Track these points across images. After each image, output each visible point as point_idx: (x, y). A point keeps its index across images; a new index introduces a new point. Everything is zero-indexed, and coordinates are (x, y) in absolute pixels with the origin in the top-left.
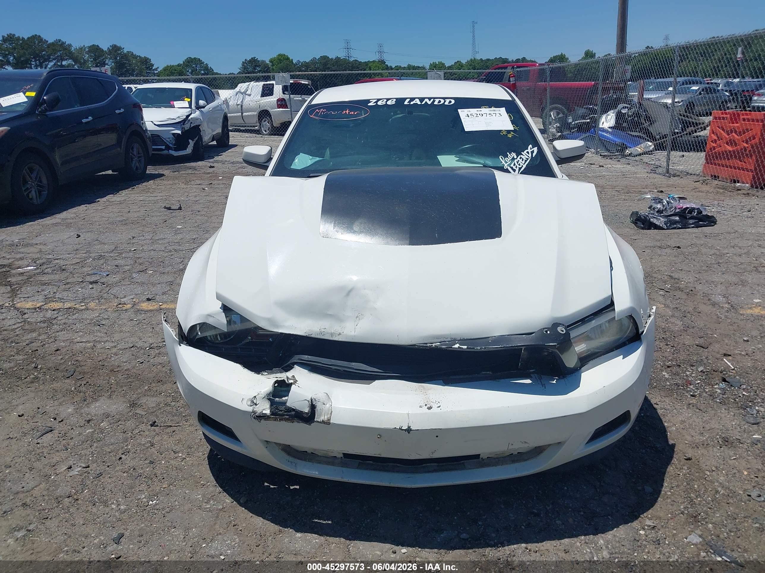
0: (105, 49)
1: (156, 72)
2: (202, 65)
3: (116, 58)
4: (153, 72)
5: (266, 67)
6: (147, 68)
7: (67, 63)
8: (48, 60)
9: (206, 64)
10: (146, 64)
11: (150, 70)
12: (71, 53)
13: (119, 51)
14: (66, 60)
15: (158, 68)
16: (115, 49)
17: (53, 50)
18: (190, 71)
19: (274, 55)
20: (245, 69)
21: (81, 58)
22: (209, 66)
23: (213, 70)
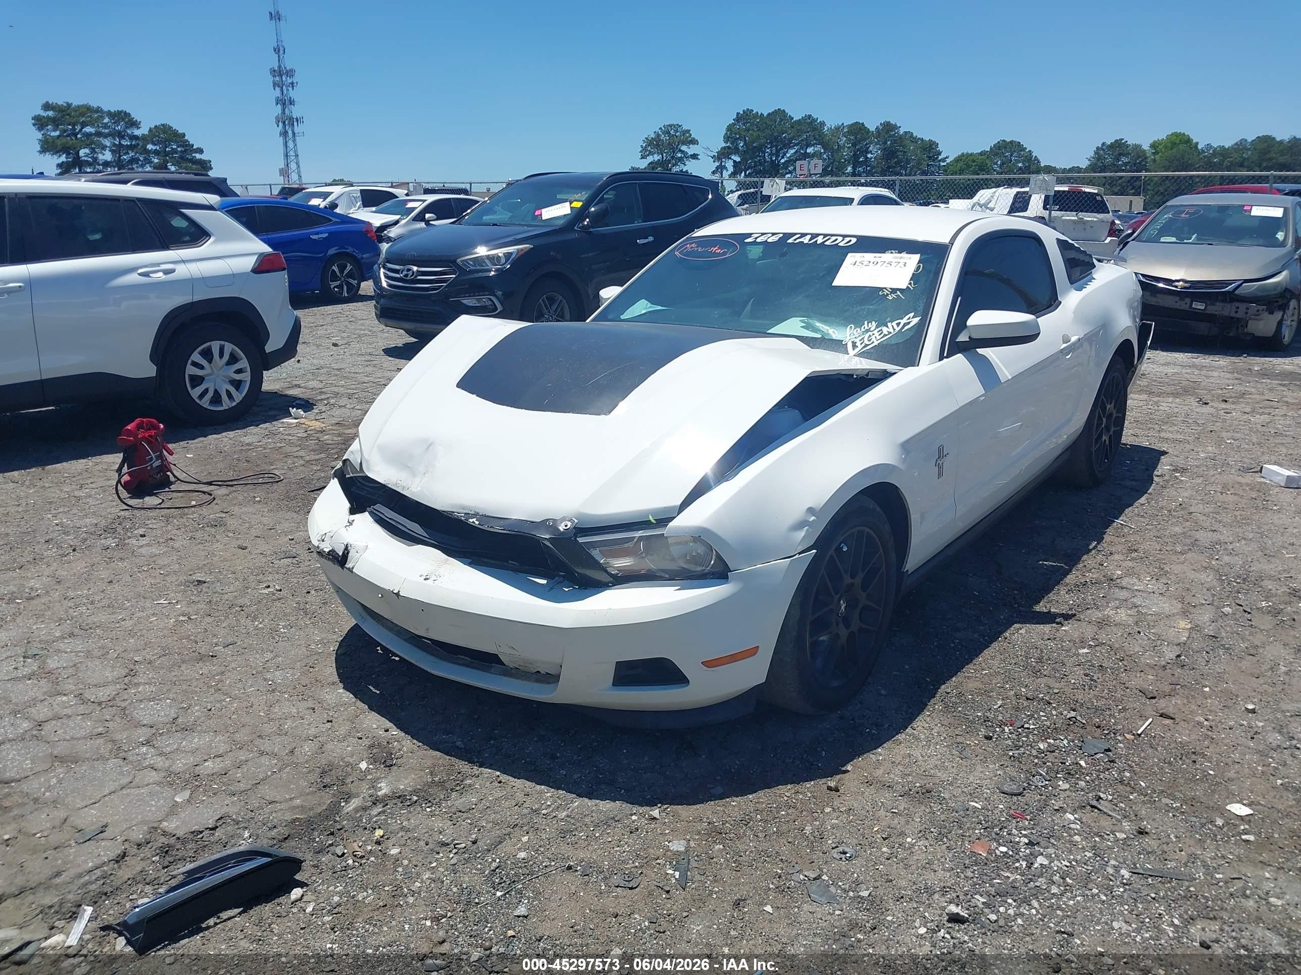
0: (872, 128)
1: (942, 164)
2: (1022, 153)
3: (885, 143)
4: (937, 164)
5: (1139, 157)
6: (930, 158)
7: (814, 150)
8: (788, 145)
9: (1030, 151)
10: (930, 150)
11: (933, 161)
12: (822, 135)
13: (892, 131)
14: (813, 145)
15: (947, 157)
16: (888, 128)
17: (798, 131)
18: (999, 163)
19: (1161, 135)
20: (1098, 159)
21: (834, 142)
22: (1034, 154)
23: (1039, 162)
